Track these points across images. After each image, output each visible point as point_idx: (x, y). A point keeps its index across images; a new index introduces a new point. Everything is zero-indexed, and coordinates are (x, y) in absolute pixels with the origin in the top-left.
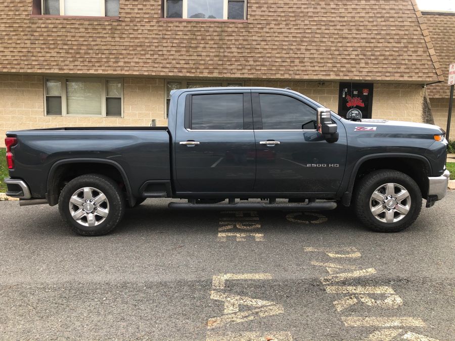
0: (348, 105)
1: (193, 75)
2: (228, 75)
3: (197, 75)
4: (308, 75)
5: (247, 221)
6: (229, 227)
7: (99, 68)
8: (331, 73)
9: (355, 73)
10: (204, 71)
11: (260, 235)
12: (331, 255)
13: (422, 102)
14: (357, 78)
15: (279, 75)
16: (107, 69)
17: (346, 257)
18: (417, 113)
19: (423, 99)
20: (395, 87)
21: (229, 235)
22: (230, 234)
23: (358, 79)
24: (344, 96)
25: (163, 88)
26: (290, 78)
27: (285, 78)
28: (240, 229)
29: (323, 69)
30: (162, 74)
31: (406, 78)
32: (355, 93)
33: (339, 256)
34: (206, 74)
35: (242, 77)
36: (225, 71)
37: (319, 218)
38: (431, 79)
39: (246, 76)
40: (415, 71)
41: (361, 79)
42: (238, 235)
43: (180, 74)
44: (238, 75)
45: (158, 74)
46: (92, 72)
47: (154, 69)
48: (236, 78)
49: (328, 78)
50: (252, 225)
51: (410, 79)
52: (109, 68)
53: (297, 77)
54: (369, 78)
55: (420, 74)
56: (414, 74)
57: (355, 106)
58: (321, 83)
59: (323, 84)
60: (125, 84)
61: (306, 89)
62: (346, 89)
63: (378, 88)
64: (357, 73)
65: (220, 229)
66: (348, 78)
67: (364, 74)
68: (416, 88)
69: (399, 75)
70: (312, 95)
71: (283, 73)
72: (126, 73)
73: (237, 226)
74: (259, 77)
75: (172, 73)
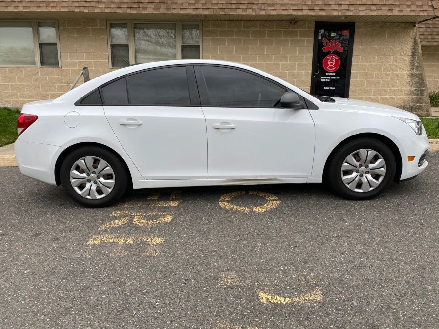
0: (325, 50)
1: (135, 12)
2: (179, 11)
3: (140, 12)
4: (275, 9)
5: (158, 209)
6: (121, 222)
7: (19, 5)
8: (305, 8)
9: (333, 7)
10: (149, 6)
11: (159, 240)
12: (264, 297)
13: (412, 44)
14: (335, 13)
15: (241, 10)
16: (28, 5)
17: (293, 302)
18: (405, 58)
19: (413, 41)
20: (381, 27)
21: (108, 240)
22: (110, 239)
23: (337, 14)
24: (320, 38)
25: (106, 31)
26: (254, 14)
27: (247, 15)
28: (135, 226)
29: (294, 3)
30: (97, 10)
31: (395, 13)
32: (333, 34)
33: (279, 298)
34: (150, 10)
35: (194, 12)
36: (174, 6)
37: (267, 200)
38: (425, 14)
39: (200, 12)
40: (407, 4)
41: (340, 14)
42: (122, 241)
43: (119, 11)
44: (190, 11)
45: (91, 10)
46: (11, 9)
47: (87, 5)
48: (188, 15)
49: (300, 14)
50: (160, 217)
51: (401, 14)
52: (32, 5)
53: (263, 13)
54: (351, 14)
55: (413, 8)
56: (405, 8)
57: (332, 51)
58: (293, 22)
59: (295, 23)
60: (60, 27)
61: (275, 31)
62: (323, 30)
63: (360, 28)
64: (336, 7)
65: (103, 227)
66: (324, 13)
67: (344, 7)
68: (405, 28)
69: (388, 9)
70: (282, 38)
71: (245, 8)
72: (52, 10)
73: (135, 219)
74: (215, 13)
75: (109, 9)
